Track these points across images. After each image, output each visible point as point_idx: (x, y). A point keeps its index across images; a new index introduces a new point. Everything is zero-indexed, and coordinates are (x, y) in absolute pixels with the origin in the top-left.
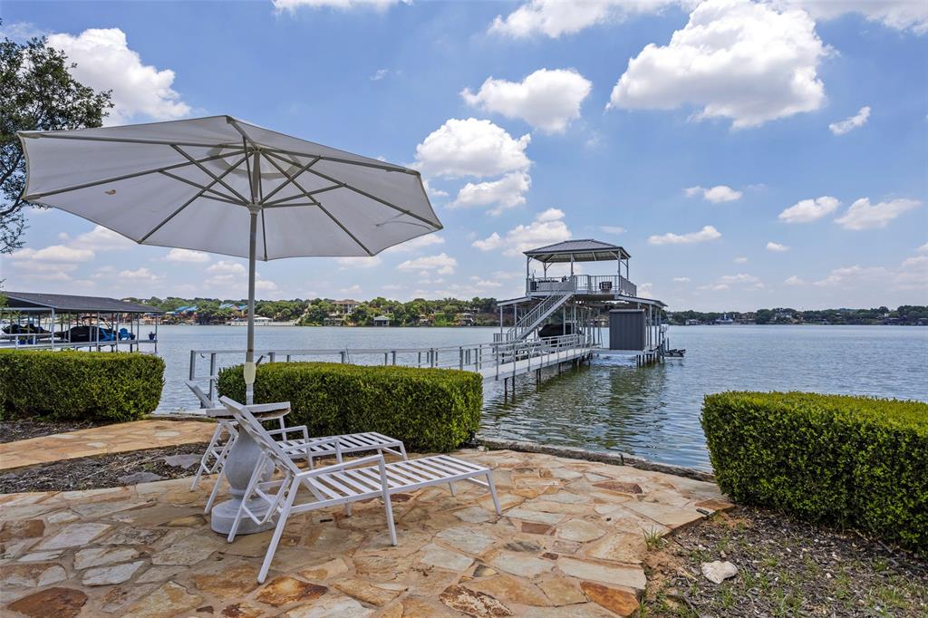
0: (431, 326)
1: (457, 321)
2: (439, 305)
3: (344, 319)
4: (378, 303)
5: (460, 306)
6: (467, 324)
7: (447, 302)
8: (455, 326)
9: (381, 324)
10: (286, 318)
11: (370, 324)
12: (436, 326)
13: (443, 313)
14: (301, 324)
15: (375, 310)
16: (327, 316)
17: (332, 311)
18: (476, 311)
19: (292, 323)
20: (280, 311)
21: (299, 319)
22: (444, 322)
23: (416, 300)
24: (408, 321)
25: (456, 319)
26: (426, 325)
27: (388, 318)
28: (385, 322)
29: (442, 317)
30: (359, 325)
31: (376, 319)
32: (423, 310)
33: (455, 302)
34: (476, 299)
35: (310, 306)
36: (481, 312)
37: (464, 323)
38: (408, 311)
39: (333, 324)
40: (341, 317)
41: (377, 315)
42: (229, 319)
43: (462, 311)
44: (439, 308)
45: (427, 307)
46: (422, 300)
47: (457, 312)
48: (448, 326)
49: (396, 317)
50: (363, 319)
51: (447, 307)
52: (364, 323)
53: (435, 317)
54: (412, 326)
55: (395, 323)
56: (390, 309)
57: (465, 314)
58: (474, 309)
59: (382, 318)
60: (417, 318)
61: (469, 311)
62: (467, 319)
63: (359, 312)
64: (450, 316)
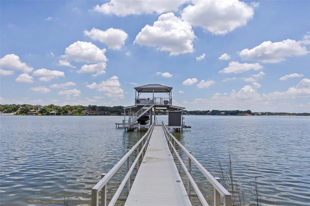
0: (73, 115)
1: (83, 113)
2: (76, 108)
3: (37, 112)
4: (51, 106)
5: (84, 108)
6: (86, 114)
7: (78, 106)
8: (82, 115)
9: (52, 114)
10: (10, 112)
11: (48, 114)
12: (75, 115)
13: (77, 111)
14: (17, 114)
15: (50, 109)
16: (29, 111)
17: (31, 109)
18: (89, 110)
19: (12, 114)
20: (6, 109)
21: (16, 112)
22: (78, 114)
23: (66, 106)
24: (63, 113)
25: (82, 112)
26: (71, 115)
27: (55, 112)
28: (54, 114)
29: (77, 112)
30: (43, 115)
31: (50, 112)
32: (69, 109)
33: (81, 107)
34: (90, 106)
35: (21, 107)
36: (92, 110)
37: (85, 114)
38: (63, 109)
39: (32, 114)
40: (35, 112)
41: (51, 111)
43: (84, 110)
44: (75, 109)
45: (71, 108)
46: (69, 105)
47: (83, 110)
48: (79, 115)
49: (59, 112)
50: (45, 113)
51: (79, 108)
52: (45, 114)
53: (74, 112)
54: (65, 115)
55: (58, 114)
56: (56, 109)
57: (86, 111)
58: (89, 109)
59: (53, 112)
60: (67, 112)
61: (87, 110)
62: (86, 112)
63: (43, 110)
64: (80, 112)
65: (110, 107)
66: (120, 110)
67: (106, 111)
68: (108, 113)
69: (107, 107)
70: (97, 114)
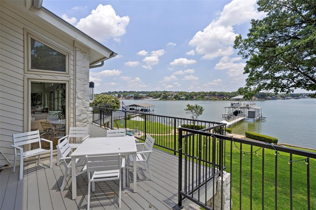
2: (199, 93)
3: (172, 98)
4: (181, 93)
5: (205, 94)
8: (204, 100)
9: (182, 99)
10: (156, 98)
11: (180, 99)
12: (198, 100)
14: (160, 99)
15: (181, 96)
16: (168, 97)
17: (169, 96)
18: (210, 95)
19: (158, 99)
20: (155, 96)
21: (160, 98)
22: (201, 99)
23: (192, 92)
24: (190, 98)
25: (204, 98)
26: (196, 100)
27: (184, 98)
28: (184, 99)
29: (200, 97)
30: (176, 100)
31: (181, 98)
32: (194, 95)
33: (204, 93)
34: (211, 92)
35: (163, 94)
36: (212, 96)
37: (207, 99)
38: (190, 95)
39: (169, 99)
40: (171, 97)
41: (181, 97)
42: (142, 98)
43: (206, 95)
44: (199, 94)
45: (196, 94)
46: (194, 92)
47: (205, 96)
49: (187, 97)
50: (177, 98)
51: (201, 94)
52: (178, 99)
53: (198, 97)
54: (191, 100)
55: (186, 99)
56: (185, 95)
57: (207, 96)
60: (193, 98)
63: (176, 96)
64: (202, 97)
65: (228, 93)
67: (225, 96)
68: (226, 98)
69: (226, 93)
70: (217, 99)
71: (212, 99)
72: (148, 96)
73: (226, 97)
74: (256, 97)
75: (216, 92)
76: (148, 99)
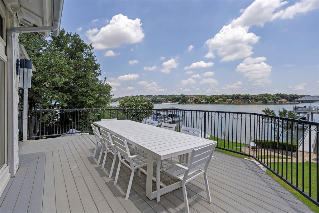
2: (221, 97)
3: (192, 101)
4: (201, 96)
5: (228, 97)
7: (223, 96)
8: (226, 104)
9: (203, 103)
10: (175, 101)
11: (200, 103)
12: (220, 104)
13: (222, 99)
14: (179, 103)
15: (201, 99)
16: (188, 101)
17: (188, 99)
19: (177, 103)
20: (173, 99)
22: (223, 102)
23: (213, 95)
24: (211, 102)
25: (227, 101)
26: (217, 103)
27: (205, 101)
28: (204, 102)
29: (222, 101)
30: (196, 104)
31: (201, 101)
32: (216, 98)
33: (226, 96)
34: (234, 95)
35: (182, 98)
36: (235, 99)
37: (230, 103)
38: (211, 99)
39: (189, 103)
40: (191, 101)
41: (202, 100)
42: (159, 102)
43: (228, 99)
44: (221, 98)
45: (217, 98)
46: (215, 95)
47: (227, 99)
48: (224, 104)
49: (207, 101)
50: (197, 102)
51: (223, 98)
52: (197, 103)
53: (220, 101)
55: (207, 103)
56: (205, 98)
58: (233, 98)
59: (203, 101)
60: (214, 101)
61: (231, 99)
62: (230, 101)
63: (196, 99)
64: (225, 100)
65: (254, 96)
66: (266, 98)
67: (250, 99)
68: (252, 102)
69: (252, 96)
70: (241, 102)
71: (235, 102)
72: (166, 100)
73: (252, 100)
74: (287, 100)
75: (240, 95)
76: (167, 103)
